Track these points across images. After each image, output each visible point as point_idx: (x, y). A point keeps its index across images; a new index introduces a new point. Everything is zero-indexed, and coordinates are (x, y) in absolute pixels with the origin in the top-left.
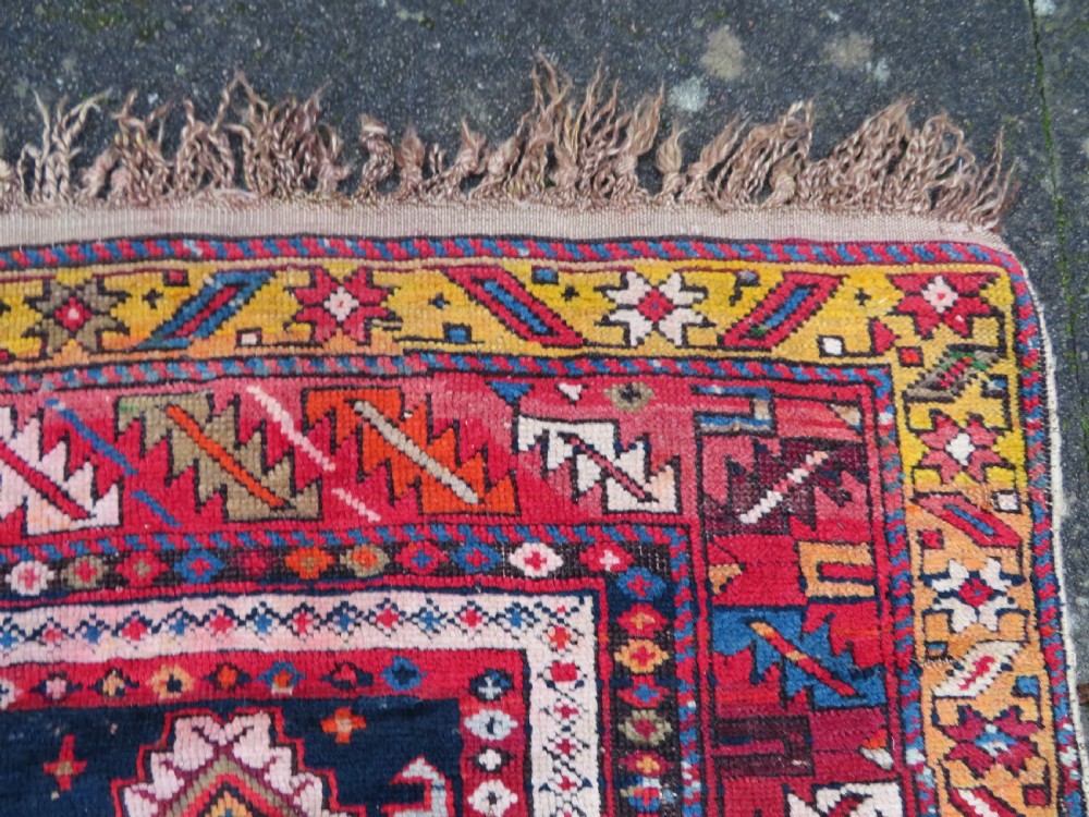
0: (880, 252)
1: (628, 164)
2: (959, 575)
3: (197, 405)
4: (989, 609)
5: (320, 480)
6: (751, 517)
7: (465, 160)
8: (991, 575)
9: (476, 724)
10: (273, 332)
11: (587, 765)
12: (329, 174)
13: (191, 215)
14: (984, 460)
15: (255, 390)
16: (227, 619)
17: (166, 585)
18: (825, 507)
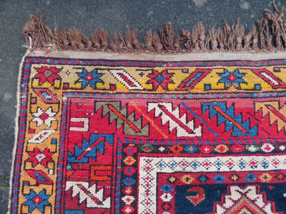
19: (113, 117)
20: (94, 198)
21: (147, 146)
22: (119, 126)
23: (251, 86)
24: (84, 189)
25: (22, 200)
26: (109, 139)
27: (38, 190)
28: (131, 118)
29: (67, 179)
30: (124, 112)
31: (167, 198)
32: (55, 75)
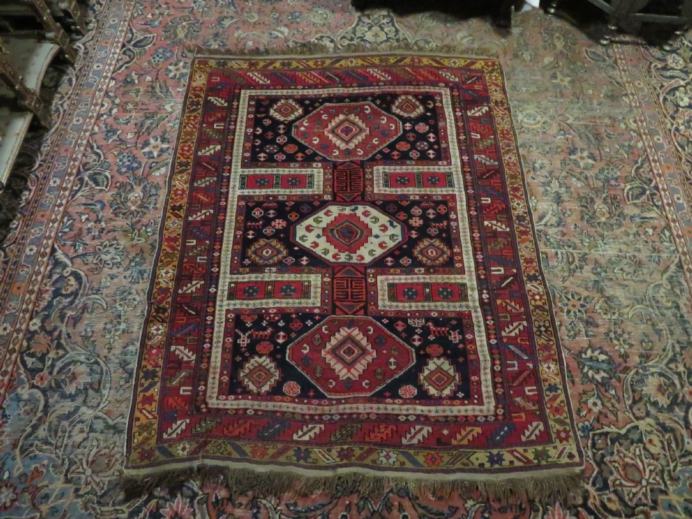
0: (482, 60)
2: (494, 89)
3: (400, 69)
4: (498, 93)
5: (415, 76)
6: (468, 83)
8: (498, 89)
9: (436, 98)
10: (408, 63)
11: (450, 102)
13: (396, 52)
14: (496, 79)
15: (407, 68)
16: (405, 88)
17: (398, 84)
18: (477, 82)
19: (231, 77)
20: (220, 103)
21: (245, 87)
22: (233, 80)
23: (295, 67)
24: (216, 100)
25: (188, 103)
27: (195, 100)
28: (239, 77)
29: (209, 96)
30: (236, 75)
31: (253, 103)
32: (206, 63)
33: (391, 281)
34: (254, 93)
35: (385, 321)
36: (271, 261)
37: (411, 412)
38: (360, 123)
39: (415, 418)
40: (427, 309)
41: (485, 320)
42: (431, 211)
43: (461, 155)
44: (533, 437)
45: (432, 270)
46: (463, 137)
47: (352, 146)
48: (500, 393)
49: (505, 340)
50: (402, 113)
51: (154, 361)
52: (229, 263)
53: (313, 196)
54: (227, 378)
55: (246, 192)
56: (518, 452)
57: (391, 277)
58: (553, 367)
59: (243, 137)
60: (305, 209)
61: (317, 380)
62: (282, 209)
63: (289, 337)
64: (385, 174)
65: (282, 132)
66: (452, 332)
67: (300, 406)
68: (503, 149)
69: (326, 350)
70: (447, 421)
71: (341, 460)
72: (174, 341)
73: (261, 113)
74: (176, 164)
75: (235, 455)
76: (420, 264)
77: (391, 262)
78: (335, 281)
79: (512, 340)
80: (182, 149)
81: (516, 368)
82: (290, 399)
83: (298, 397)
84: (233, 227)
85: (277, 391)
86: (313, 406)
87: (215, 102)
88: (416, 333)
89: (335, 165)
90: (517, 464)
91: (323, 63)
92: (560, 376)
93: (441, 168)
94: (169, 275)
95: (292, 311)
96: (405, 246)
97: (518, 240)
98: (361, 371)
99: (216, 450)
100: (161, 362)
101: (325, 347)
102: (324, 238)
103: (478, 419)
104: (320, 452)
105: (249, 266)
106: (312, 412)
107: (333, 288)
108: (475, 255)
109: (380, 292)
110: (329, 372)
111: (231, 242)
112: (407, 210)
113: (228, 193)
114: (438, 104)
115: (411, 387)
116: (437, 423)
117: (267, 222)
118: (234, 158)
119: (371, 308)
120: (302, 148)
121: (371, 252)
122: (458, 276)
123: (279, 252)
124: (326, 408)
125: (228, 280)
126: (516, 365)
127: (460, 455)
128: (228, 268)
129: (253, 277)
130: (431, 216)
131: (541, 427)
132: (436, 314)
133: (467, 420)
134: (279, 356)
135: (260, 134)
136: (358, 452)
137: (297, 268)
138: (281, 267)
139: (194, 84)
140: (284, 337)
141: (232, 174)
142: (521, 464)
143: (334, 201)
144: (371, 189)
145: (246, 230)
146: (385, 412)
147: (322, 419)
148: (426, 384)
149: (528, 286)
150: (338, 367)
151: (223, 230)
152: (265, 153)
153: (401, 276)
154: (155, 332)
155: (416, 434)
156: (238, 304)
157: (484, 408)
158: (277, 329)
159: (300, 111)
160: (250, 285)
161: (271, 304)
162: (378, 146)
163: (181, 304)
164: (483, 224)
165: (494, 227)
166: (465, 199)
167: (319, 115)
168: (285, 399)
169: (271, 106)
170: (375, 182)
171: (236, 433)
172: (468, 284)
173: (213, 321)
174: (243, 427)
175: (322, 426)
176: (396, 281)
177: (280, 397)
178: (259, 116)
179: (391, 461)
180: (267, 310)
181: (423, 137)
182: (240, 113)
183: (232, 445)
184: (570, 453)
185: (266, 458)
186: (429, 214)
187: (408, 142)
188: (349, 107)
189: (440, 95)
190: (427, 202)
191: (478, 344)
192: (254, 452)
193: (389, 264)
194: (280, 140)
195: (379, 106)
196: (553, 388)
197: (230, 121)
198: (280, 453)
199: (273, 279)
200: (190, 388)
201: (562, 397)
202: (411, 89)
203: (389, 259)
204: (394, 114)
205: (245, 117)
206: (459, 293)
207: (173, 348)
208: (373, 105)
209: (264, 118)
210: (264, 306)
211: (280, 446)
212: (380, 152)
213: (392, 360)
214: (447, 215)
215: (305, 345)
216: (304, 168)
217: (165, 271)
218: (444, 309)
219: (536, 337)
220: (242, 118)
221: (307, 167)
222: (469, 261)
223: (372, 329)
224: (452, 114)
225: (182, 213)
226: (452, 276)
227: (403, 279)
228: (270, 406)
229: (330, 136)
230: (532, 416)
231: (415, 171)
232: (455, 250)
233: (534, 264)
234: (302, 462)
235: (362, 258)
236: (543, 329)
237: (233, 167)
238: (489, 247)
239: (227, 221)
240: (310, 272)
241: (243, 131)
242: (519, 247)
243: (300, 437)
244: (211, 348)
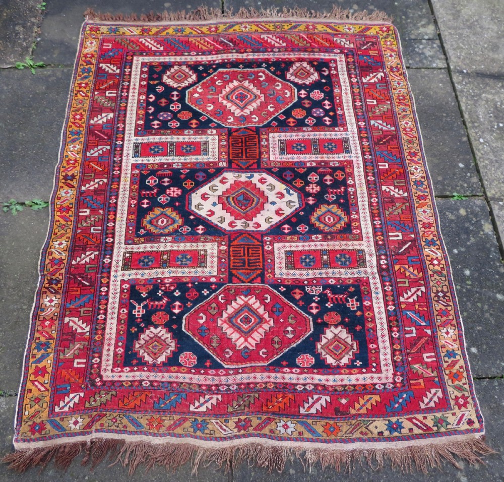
0: (377, 25)
1: (345, 16)
2: (389, 54)
3: (294, 36)
4: (393, 58)
5: (310, 43)
6: (363, 48)
7: (325, 15)
8: (393, 54)
9: (331, 65)
10: (303, 29)
11: (345, 69)
12: (308, 15)
13: (291, 19)
14: (391, 44)
15: (301, 34)
16: (300, 54)
17: (292, 51)
18: (372, 48)
19: (123, 43)
20: (112, 70)
21: (138, 53)
22: (126, 46)
23: (188, 33)
24: (108, 67)
25: (79, 70)
26: (121, 50)
27: (87, 67)
28: (131, 44)
29: (100, 63)
30: (128, 42)
31: (145, 69)
32: (98, 29)
33: (288, 249)
34: (147, 59)
35: (283, 289)
36: (166, 231)
37: (309, 381)
38: (255, 90)
39: (312, 387)
40: (324, 276)
41: (383, 286)
42: (328, 177)
43: (357, 120)
44: (432, 404)
45: (329, 237)
46: (358, 104)
47: (247, 112)
48: (398, 360)
49: (403, 306)
50: (296, 80)
51: (47, 333)
52: (124, 233)
53: (208, 164)
54: (122, 350)
55: (140, 160)
56: (417, 419)
57: (288, 244)
58: (451, 331)
59: (135, 105)
60: (201, 176)
61: (214, 350)
62: (176, 177)
63: (185, 306)
64: (281, 142)
65: (175, 98)
66: (350, 300)
67: (197, 377)
68: (399, 114)
69: (223, 319)
70: (345, 390)
71: (239, 431)
72: (68, 313)
73: (154, 79)
74: (68, 133)
75: (131, 428)
76: (317, 231)
77: (288, 229)
78: (231, 249)
79: (410, 306)
80: (74, 118)
81: (414, 335)
82: (186, 370)
83: (194, 367)
84: (127, 196)
85: (173, 362)
86: (210, 377)
87: (107, 69)
88: (314, 301)
89: (230, 132)
90: (417, 431)
91: (217, 29)
92: (458, 342)
93: (337, 134)
94: (62, 246)
95: (188, 280)
96: (302, 213)
97: (416, 205)
98: (258, 340)
99: (111, 423)
100: (54, 334)
101: (222, 316)
102: (220, 206)
103: (377, 387)
104: (217, 423)
105: (144, 236)
106: (208, 382)
107: (229, 256)
108: (373, 220)
109: (277, 261)
110: (226, 342)
111: (126, 212)
112: (304, 177)
113: (121, 161)
114: (333, 72)
115: (309, 356)
116: (335, 393)
117: (162, 190)
118: (127, 125)
119: (268, 276)
120: (196, 115)
121: (267, 220)
122: (355, 242)
123: (174, 221)
124: (223, 378)
125: (123, 250)
126: (414, 331)
127: (358, 424)
128: (123, 238)
129: (148, 247)
130: (329, 183)
131: (440, 394)
132: (334, 282)
133: (366, 389)
134: (174, 327)
135: (153, 101)
136: (255, 422)
137: (193, 237)
138: (176, 235)
139: (85, 51)
140: (180, 307)
141: (126, 142)
142: (421, 431)
143: (229, 168)
144: (267, 156)
145: (140, 199)
146: (282, 381)
147: (219, 390)
148: (324, 353)
149: (427, 251)
150: (235, 336)
151: (117, 199)
152: (159, 120)
153: (298, 244)
154: (48, 304)
155: (314, 403)
156: (132, 274)
157: (383, 375)
158: (173, 299)
159: (194, 77)
160: (145, 255)
161: (167, 273)
162: (273, 113)
163: (74, 275)
164: (381, 189)
165: (392, 193)
166: (362, 166)
167: (213, 81)
168: (181, 370)
169: (164, 72)
170: (271, 149)
171: (132, 405)
172: (366, 250)
173: (107, 292)
174: (139, 400)
175: (219, 397)
176: (293, 249)
177: (176, 368)
178: (151, 82)
179: (289, 431)
180: (162, 279)
181: (319, 104)
182: (132, 80)
183: (128, 417)
184: (470, 420)
185: (162, 430)
186: (326, 180)
187: (304, 108)
188: (243, 73)
189: (335, 61)
190: (324, 167)
191: (376, 310)
192: (150, 424)
193: (286, 231)
194: (175, 107)
195: (274, 73)
196: (451, 354)
197: (123, 89)
198: (177, 424)
199: (168, 248)
200: (84, 361)
201: (462, 363)
202: (305, 55)
203: (286, 226)
204: (289, 81)
205: (138, 84)
206: (357, 259)
207: (67, 320)
208: (267, 72)
209: (157, 85)
210: (160, 276)
211: (177, 417)
212: (276, 119)
213: (289, 329)
214: (345, 180)
215: (201, 314)
216: (199, 134)
217: (58, 242)
218: (342, 276)
219: (434, 302)
220: (135, 85)
221: (202, 134)
222: (366, 227)
223: (269, 297)
224: (347, 81)
225: (74, 183)
226: (350, 243)
227: (300, 246)
228: (166, 377)
229: (225, 102)
230: (430, 383)
231: (311, 137)
232: (352, 217)
233: (433, 229)
234: (199, 433)
235: (259, 225)
236: (441, 294)
237: (126, 135)
238: (387, 213)
239: (121, 190)
240: (206, 241)
241: (136, 98)
242: (417, 212)
243: (197, 408)
244: (105, 319)
